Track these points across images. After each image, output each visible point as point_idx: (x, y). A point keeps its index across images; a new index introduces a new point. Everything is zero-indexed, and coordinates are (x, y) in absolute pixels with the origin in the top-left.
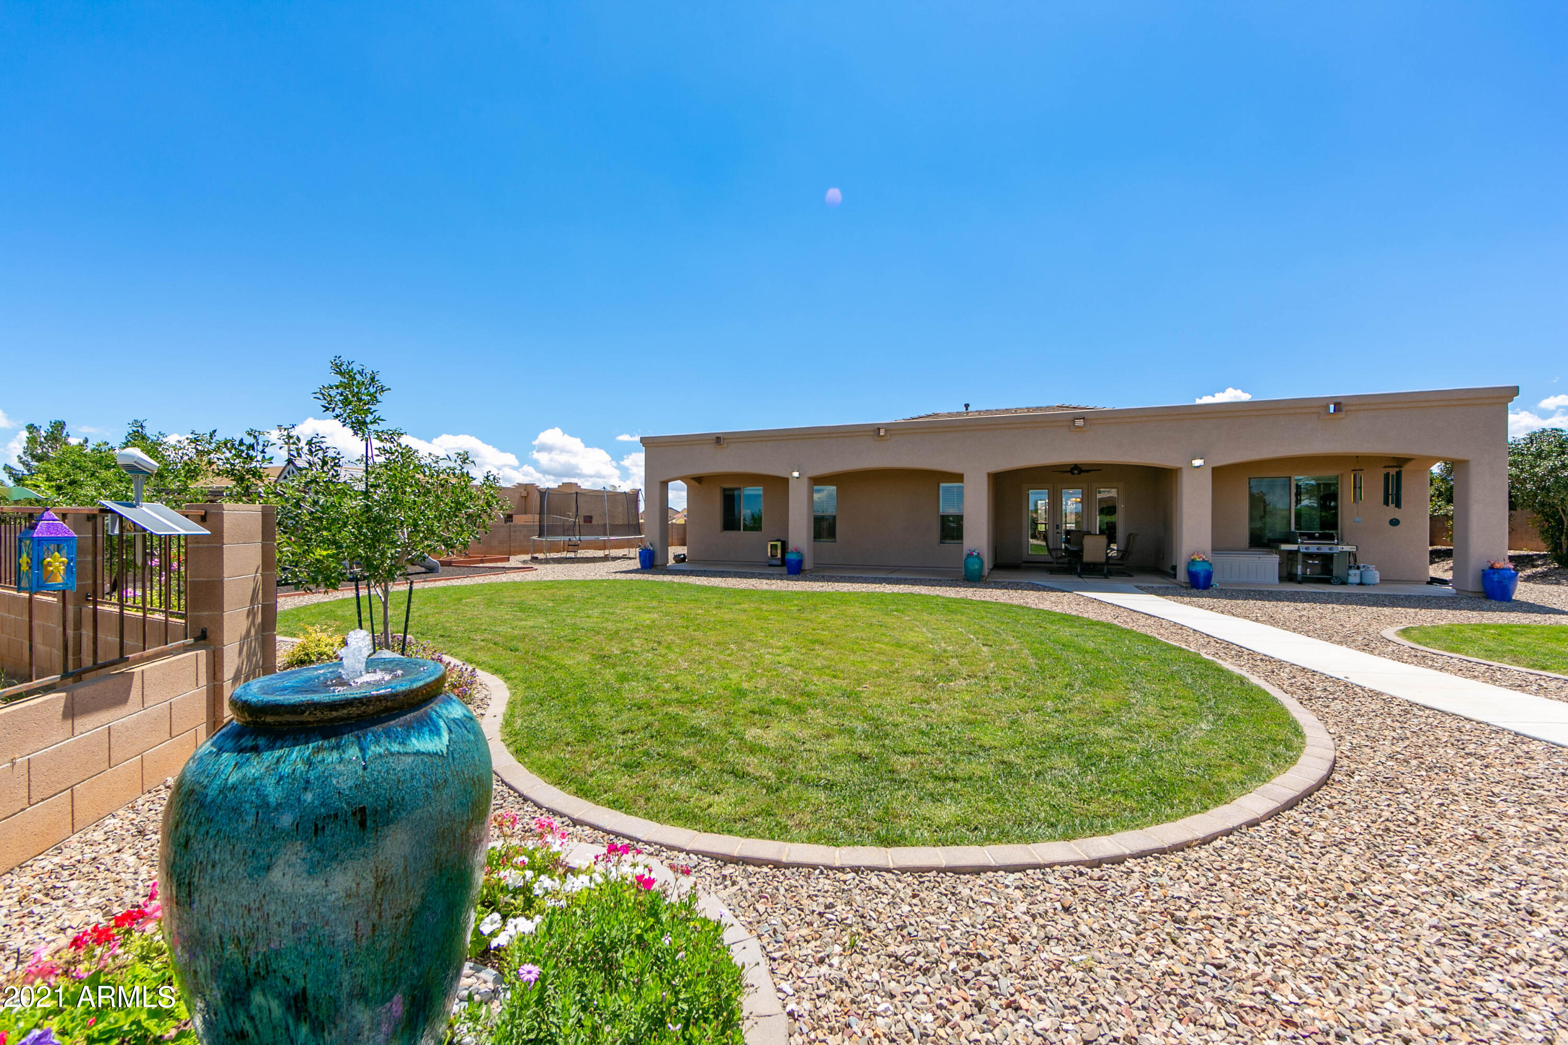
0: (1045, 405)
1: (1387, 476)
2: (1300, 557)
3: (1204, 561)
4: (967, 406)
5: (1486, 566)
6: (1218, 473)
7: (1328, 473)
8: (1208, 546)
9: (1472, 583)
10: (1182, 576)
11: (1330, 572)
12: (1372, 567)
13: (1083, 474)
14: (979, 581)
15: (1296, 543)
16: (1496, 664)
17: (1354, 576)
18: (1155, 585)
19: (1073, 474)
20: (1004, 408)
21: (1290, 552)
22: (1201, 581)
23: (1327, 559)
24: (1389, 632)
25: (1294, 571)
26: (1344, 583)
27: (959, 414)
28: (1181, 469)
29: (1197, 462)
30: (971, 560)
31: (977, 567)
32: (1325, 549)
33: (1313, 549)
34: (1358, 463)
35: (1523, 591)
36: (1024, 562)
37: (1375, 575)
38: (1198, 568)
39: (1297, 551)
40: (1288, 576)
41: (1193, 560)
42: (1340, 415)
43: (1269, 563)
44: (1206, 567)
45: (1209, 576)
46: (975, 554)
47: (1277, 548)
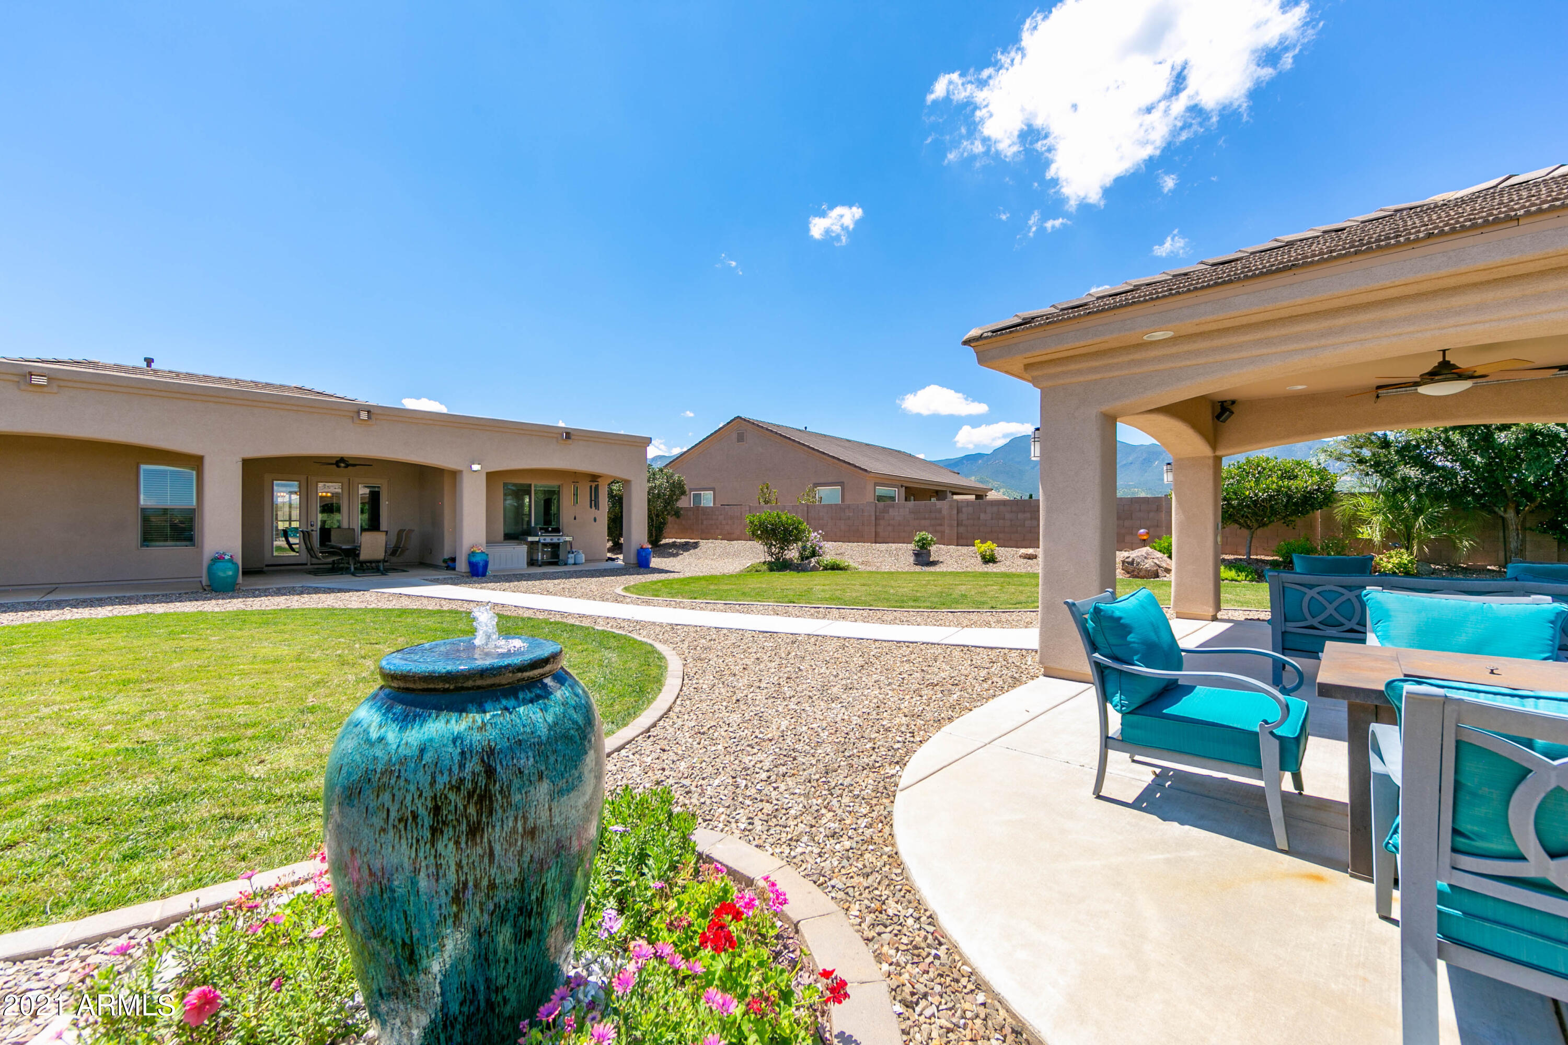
0: (278, 383)
1: (591, 487)
2: (540, 545)
3: (482, 552)
4: (149, 361)
5: (639, 547)
6: (492, 477)
7: (552, 483)
8: (483, 539)
9: (633, 559)
10: (462, 566)
11: (557, 556)
12: (581, 551)
13: (350, 468)
14: (233, 590)
15: (537, 535)
16: (678, 600)
17: (571, 561)
18: (440, 577)
19: (338, 466)
20: (218, 375)
21: (532, 543)
22: (481, 570)
23: (555, 547)
24: (619, 590)
25: (535, 558)
26: (566, 564)
27: (135, 369)
28: (461, 472)
29: (476, 467)
30: (220, 565)
31: (230, 573)
32: (555, 540)
33: (548, 540)
34: (574, 477)
35: (655, 562)
36: (267, 566)
37: (582, 558)
38: (477, 559)
39: (538, 542)
40: (532, 562)
41: (473, 552)
42: (570, 441)
43: (520, 551)
44: (484, 557)
45: (486, 564)
46: (227, 557)
47: (525, 540)
